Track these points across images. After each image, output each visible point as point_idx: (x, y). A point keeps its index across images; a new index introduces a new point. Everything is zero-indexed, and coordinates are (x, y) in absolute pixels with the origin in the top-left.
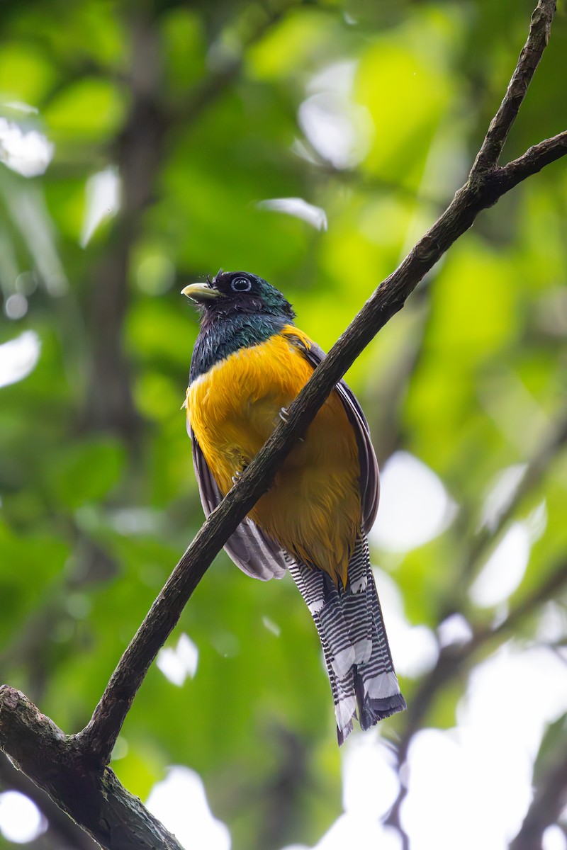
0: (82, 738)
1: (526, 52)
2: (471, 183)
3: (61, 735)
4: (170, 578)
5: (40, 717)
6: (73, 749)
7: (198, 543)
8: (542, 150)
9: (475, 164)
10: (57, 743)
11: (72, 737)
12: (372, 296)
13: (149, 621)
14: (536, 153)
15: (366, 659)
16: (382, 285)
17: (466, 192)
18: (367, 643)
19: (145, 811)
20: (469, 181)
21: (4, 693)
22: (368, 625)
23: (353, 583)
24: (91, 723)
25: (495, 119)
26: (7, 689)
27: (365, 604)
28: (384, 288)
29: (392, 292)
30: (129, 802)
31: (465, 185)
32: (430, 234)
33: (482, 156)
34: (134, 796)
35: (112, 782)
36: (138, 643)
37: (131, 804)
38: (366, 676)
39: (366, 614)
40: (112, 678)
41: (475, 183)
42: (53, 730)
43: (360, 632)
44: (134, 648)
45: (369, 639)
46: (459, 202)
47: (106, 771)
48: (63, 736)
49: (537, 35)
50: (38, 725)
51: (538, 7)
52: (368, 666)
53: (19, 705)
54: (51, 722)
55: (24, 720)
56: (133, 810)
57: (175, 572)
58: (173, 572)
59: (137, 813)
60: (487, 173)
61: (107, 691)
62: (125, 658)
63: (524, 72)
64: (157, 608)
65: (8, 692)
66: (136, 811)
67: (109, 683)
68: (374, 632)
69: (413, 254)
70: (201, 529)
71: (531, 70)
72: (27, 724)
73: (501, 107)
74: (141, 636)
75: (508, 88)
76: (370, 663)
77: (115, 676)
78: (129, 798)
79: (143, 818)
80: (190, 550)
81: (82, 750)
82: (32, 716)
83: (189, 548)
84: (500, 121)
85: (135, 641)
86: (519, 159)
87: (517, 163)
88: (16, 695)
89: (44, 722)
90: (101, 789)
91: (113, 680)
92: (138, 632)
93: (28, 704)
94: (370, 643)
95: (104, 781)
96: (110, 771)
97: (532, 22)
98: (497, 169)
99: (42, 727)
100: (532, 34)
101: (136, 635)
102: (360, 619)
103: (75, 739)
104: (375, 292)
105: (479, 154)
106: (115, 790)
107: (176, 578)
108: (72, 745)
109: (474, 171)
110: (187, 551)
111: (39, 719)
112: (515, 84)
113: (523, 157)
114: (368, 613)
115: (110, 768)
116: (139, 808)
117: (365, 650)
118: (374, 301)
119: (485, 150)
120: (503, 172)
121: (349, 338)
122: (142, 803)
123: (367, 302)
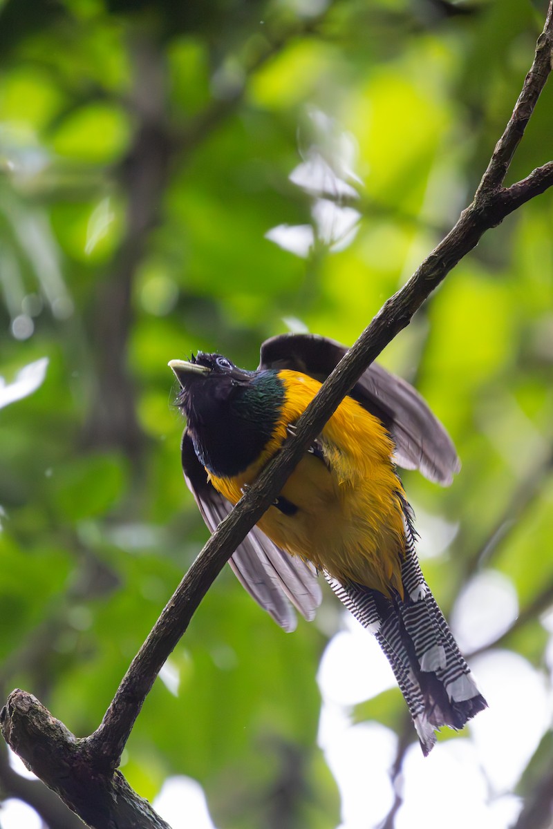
0: (93, 740)
1: (531, 76)
2: (477, 203)
3: (72, 738)
4: (180, 586)
5: (52, 720)
6: (84, 752)
7: (207, 552)
8: (546, 172)
9: (481, 184)
10: (67, 746)
11: (82, 740)
12: (379, 313)
13: (158, 628)
14: (540, 174)
15: (443, 665)
16: (389, 302)
17: (472, 213)
18: (438, 650)
19: (154, 813)
20: (475, 202)
21: (16, 697)
22: (435, 632)
23: (411, 592)
24: (102, 726)
25: (500, 141)
26: (19, 693)
27: (427, 613)
28: (391, 305)
29: (399, 309)
30: (137, 805)
31: (471, 205)
32: (436, 253)
33: (487, 177)
34: (143, 798)
35: (121, 784)
36: (148, 648)
37: (139, 806)
38: (446, 681)
39: (429, 622)
40: (122, 682)
41: (481, 203)
42: (65, 733)
43: (429, 640)
44: (145, 653)
45: (440, 645)
46: (465, 221)
47: (115, 773)
48: (75, 740)
49: (542, 59)
50: (49, 728)
51: (543, 32)
52: (446, 671)
53: (31, 708)
54: (63, 725)
55: (36, 724)
56: (142, 812)
57: (185, 581)
58: (183, 580)
59: (145, 814)
60: (492, 194)
61: (117, 695)
62: (135, 663)
63: (530, 95)
64: (167, 615)
65: (21, 695)
66: (144, 813)
67: (119, 688)
68: (443, 638)
69: (420, 273)
70: (210, 539)
71: (536, 93)
72: (39, 727)
73: (507, 129)
74: (151, 643)
75: (514, 111)
76: (447, 668)
77: (125, 681)
78: (138, 800)
79: (151, 819)
80: (199, 559)
81: (92, 752)
82: (44, 720)
83: (198, 556)
84: (506, 143)
85: (145, 647)
86: (523, 181)
87: (521, 184)
88: (29, 698)
89: (56, 726)
90: (110, 790)
91: (123, 685)
92: (148, 638)
93: (40, 708)
94: (442, 650)
95: (113, 783)
96: (119, 774)
97: (538, 47)
98: (502, 189)
99: (54, 730)
100: (537, 59)
101: (146, 642)
102: (425, 628)
103: (85, 742)
104: (382, 309)
105: (485, 175)
106: (125, 792)
107: (185, 585)
108: (83, 748)
109: (479, 192)
110: (196, 560)
111: (51, 723)
112: (520, 107)
113: (527, 178)
114: (432, 620)
115: (120, 771)
116: (147, 810)
117: (438, 656)
118: (380, 318)
119: (491, 172)
120: (508, 192)
121: (356, 353)
122: (150, 805)
123: (374, 318)
